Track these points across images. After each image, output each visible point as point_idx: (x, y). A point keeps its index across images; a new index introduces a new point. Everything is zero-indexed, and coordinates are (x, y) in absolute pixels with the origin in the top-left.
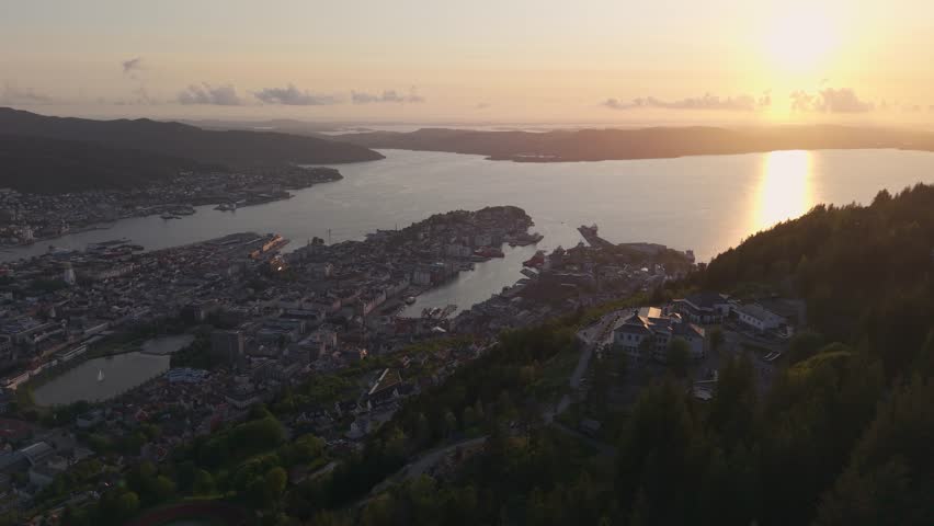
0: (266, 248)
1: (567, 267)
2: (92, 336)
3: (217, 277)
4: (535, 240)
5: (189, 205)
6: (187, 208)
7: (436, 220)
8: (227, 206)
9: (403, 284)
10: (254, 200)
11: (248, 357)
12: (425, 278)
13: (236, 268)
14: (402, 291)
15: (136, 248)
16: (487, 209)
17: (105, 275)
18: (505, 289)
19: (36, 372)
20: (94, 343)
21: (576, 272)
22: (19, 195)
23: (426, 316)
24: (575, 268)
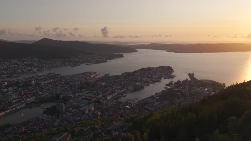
0: (92, 76)
1: (179, 87)
2: (30, 101)
3: (72, 85)
4: (173, 77)
5: (80, 63)
6: (79, 64)
7: (143, 69)
8: (89, 64)
9: (124, 90)
10: (97, 62)
11: (65, 112)
12: (132, 88)
13: (79, 82)
14: (123, 92)
15: (59, 75)
16: (160, 67)
17: (43, 83)
18: (156, 94)
19: (8, 112)
20: (28, 104)
21: (181, 89)
22: (38, 60)
23: (127, 101)
24: (182, 88)
